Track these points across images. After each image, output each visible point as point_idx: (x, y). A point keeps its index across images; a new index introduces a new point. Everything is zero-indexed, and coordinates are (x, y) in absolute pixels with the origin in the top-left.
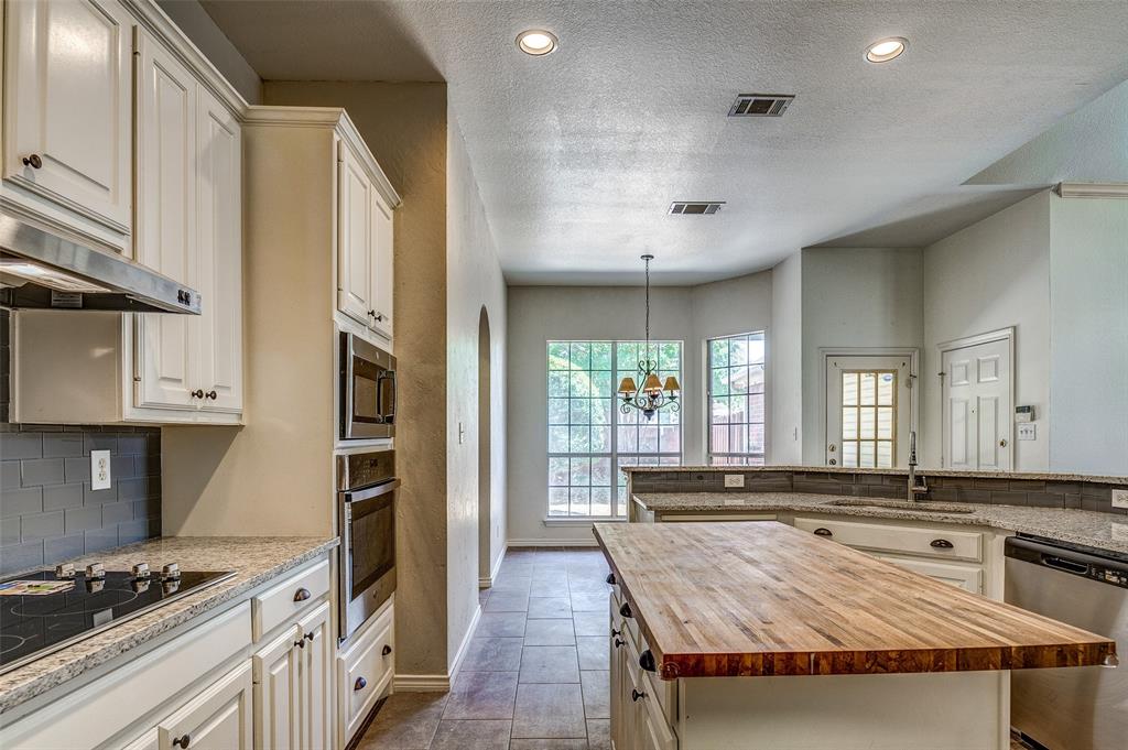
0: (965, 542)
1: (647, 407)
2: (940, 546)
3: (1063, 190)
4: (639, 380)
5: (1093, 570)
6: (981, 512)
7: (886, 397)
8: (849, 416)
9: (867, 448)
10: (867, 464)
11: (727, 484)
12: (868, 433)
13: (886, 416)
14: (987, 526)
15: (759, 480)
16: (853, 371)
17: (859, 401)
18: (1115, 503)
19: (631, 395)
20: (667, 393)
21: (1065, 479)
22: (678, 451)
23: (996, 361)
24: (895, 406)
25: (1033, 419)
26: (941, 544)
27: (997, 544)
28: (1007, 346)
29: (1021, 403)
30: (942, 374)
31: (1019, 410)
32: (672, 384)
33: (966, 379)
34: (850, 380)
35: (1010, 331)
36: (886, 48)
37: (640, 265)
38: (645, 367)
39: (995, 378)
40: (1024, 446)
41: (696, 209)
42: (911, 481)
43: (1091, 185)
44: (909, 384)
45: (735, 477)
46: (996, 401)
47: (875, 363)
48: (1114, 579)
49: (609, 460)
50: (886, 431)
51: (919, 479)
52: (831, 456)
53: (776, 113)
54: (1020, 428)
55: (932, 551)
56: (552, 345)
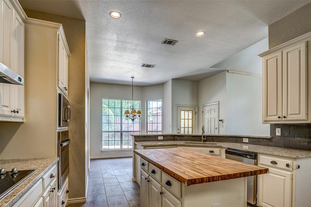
0: (216, 151)
1: (132, 118)
2: (211, 152)
3: (229, 71)
4: (130, 111)
5: (245, 156)
6: (219, 144)
7: (190, 117)
8: (182, 121)
9: (186, 129)
10: (186, 133)
11: (159, 139)
12: (186, 126)
13: (190, 121)
14: (221, 147)
15: (167, 138)
16: (183, 111)
17: (185, 118)
18: (244, 141)
19: (129, 115)
20: (138, 115)
21: (234, 136)
22: (139, 130)
23: (215, 109)
24: (192, 119)
25: (223, 123)
27: (223, 151)
28: (217, 106)
29: (220, 119)
30: (203, 112)
31: (220, 121)
32: (139, 112)
33: (208, 113)
34: (182, 112)
35: (218, 102)
36: (200, 34)
37: (131, 80)
38: (132, 107)
39: (214, 113)
40: (220, 129)
41: (148, 66)
42: (202, 137)
43: (234, 71)
44: (195, 114)
45: (160, 137)
46: (215, 118)
47: (188, 109)
48: (249, 157)
49: (120, 133)
50: (190, 126)
51: (204, 137)
52: (178, 131)
53: (173, 45)
54: (220, 125)
55: (210, 153)
56: (104, 101)
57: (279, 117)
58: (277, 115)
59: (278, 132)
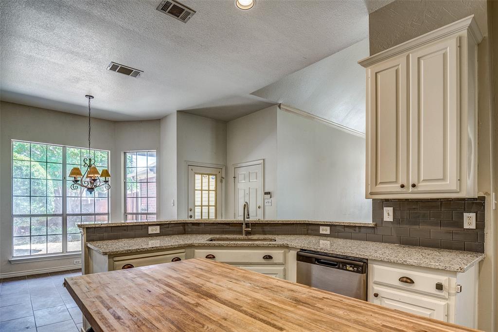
0: (277, 255)
1: (89, 186)
2: (267, 258)
3: (282, 106)
4: (84, 170)
5: (341, 266)
6: (280, 240)
7: (213, 187)
8: (198, 194)
9: (205, 209)
10: (205, 217)
11: (150, 232)
12: (205, 203)
13: (212, 194)
14: (286, 247)
15: (168, 229)
16: (199, 174)
17: (202, 188)
18: (321, 232)
19: (79, 179)
20: (103, 179)
21: (301, 222)
22: (107, 212)
23: (256, 173)
24: (216, 191)
25: (271, 197)
26: (268, 257)
27: (293, 255)
28: (261, 167)
29: (267, 191)
30: (234, 177)
31: (266, 193)
32: (105, 173)
33: (245, 180)
34: (198, 177)
35: (262, 161)
38: (88, 162)
39: (256, 180)
40: (267, 208)
42: (244, 226)
43: (289, 106)
44: (221, 181)
45: (154, 228)
46: (256, 189)
47: (209, 171)
48: (351, 269)
49: (60, 218)
50: (212, 203)
51: (247, 225)
52: (191, 213)
53: (183, 19)
54: (266, 201)
55: (264, 261)
56: (16, 144)
57: (402, 186)
58: (396, 182)
59: (388, 215)
